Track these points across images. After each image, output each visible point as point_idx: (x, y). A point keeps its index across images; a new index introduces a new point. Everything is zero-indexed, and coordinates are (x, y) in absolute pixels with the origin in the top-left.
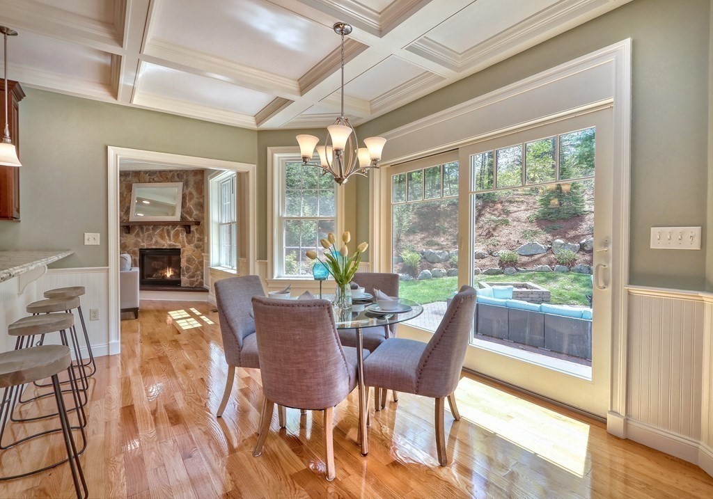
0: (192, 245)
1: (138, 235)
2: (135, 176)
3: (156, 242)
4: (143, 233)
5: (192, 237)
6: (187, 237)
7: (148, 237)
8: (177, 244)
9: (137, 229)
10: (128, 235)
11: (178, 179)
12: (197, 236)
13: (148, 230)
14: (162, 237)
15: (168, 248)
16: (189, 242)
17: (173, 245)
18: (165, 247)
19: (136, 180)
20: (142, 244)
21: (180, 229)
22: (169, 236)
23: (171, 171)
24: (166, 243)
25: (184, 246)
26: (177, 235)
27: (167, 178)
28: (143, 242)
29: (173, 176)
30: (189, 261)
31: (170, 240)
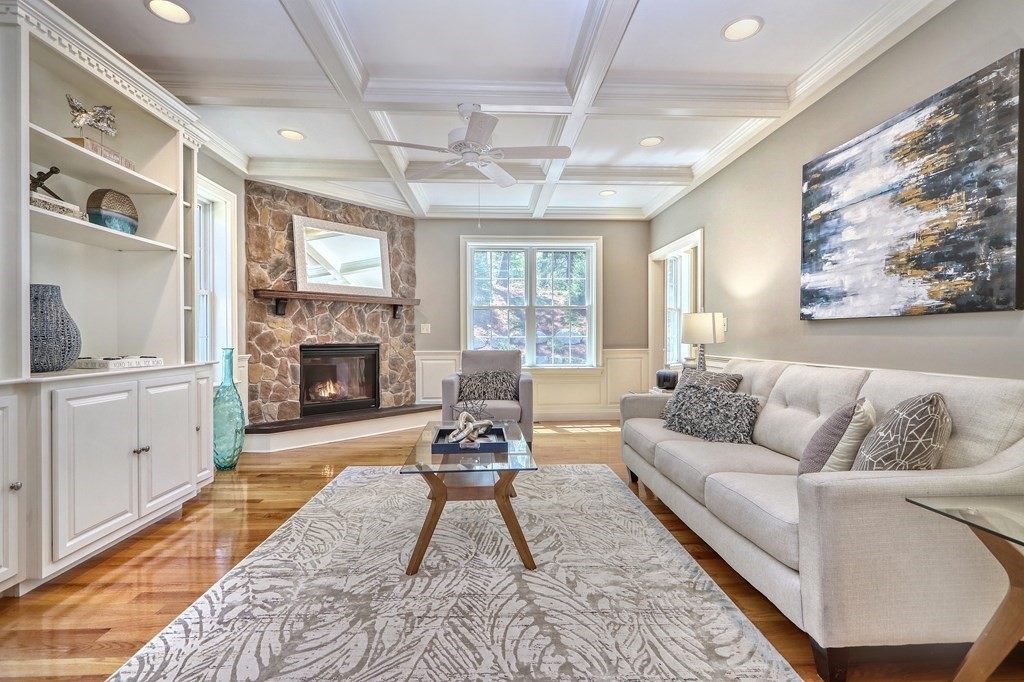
0: (398, 337)
1: (299, 318)
2: (295, 201)
3: (340, 332)
4: (312, 315)
5: (401, 324)
6: (391, 324)
7: (322, 323)
8: (376, 336)
9: (299, 306)
10: (280, 319)
11: (376, 225)
12: (406, 323)
13: (321, 309)
14: (350, 325)
15: (361, 342)
16: (395, 333)
17: (371, 338)
18: (354, 342)
19: (297, 208)
20: (309, 336)
21: (380, 310)
22: (362, 321)
23: (364, 209)
24: (356, 335)
25: (386, 340)
26: (375, 321)
27: (359, 219)
28: (313, 333)
29: (368, 218)
30: (394, 364)
31: (364, 330)
